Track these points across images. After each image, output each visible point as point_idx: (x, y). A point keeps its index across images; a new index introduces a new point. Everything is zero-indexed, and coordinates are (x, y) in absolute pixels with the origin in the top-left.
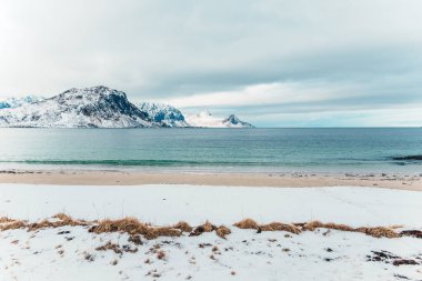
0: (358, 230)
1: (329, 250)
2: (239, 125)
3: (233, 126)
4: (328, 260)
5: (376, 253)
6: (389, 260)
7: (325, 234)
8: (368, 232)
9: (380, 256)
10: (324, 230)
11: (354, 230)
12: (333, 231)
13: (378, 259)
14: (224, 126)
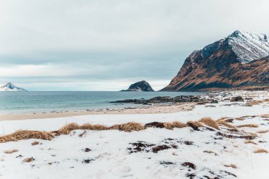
0: (112, 128)
1: (87, 150)
2: (15, 90)
3: (10, 90)
4: (87, 161)
5: (135, 144)
6: (148, 149)
7: (81, 135)
8: (121, 128)
9: (139, 146)
10: (80, 132)
11: (109, 129)
12: (89, 132)
13: (139, 149)
14: (3, 90)
